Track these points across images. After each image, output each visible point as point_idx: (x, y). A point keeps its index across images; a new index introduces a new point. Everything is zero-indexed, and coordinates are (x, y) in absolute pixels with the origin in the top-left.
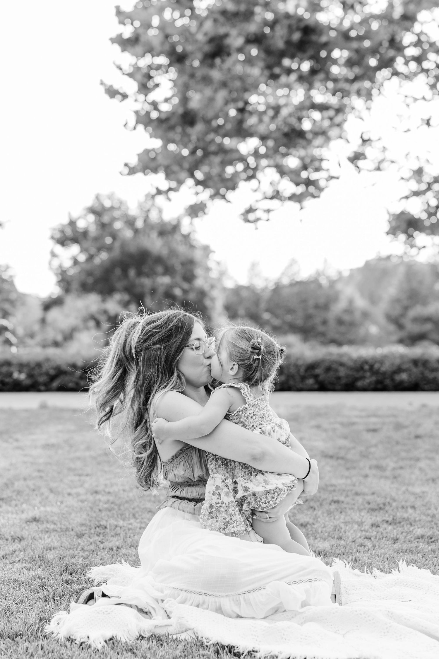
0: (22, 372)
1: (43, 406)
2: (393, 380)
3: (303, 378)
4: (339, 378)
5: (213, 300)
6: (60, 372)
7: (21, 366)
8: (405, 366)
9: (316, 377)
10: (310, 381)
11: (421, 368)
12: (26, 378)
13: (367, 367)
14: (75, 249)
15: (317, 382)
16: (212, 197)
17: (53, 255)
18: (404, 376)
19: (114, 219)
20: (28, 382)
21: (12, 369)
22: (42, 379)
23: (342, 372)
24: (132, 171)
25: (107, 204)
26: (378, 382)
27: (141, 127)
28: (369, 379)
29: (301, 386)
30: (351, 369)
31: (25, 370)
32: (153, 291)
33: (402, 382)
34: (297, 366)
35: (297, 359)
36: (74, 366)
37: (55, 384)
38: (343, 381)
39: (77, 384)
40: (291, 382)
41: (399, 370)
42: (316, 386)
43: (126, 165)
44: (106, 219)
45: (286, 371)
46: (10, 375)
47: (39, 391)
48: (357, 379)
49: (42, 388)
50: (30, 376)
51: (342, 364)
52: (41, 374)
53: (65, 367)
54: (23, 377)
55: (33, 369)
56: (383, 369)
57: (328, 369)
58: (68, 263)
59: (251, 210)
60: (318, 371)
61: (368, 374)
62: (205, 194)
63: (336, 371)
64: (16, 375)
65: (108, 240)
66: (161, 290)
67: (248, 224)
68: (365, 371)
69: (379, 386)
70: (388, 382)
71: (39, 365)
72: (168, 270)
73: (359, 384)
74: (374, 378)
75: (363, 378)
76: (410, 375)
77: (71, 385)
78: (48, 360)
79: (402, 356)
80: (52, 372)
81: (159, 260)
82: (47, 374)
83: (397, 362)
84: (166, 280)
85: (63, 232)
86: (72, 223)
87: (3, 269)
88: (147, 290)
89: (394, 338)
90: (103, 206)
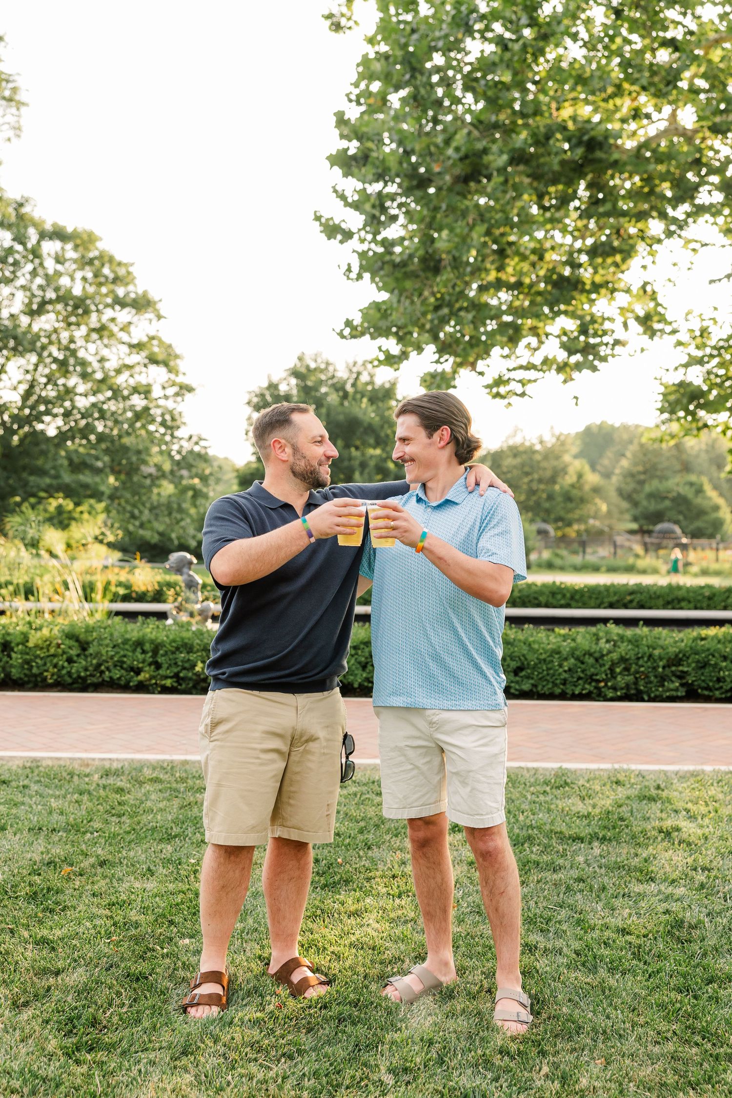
3: (661, 680)
9: (681, 677)
10: (674, 685)
15: (684, 685)
19: (321, 382)
24: (356, 332)
25: (313, 365)
27: (367, 276)
32: (363, 465)
38: (728, 685)
40: (642, 687)
42: (682, 693)
43: (348, 323)
44: (309, 383)
59: (500, 381)
60: (684, 667)
62: (448, 364)
64: (199, 667)
66: (372, 463)
81: (370, 429)
84: (378, 452)
85: (262, 395)
86: (273, 387)
87: (194, 439)
88: (356, 463)
89: (628, 516)
90: (308, 367)
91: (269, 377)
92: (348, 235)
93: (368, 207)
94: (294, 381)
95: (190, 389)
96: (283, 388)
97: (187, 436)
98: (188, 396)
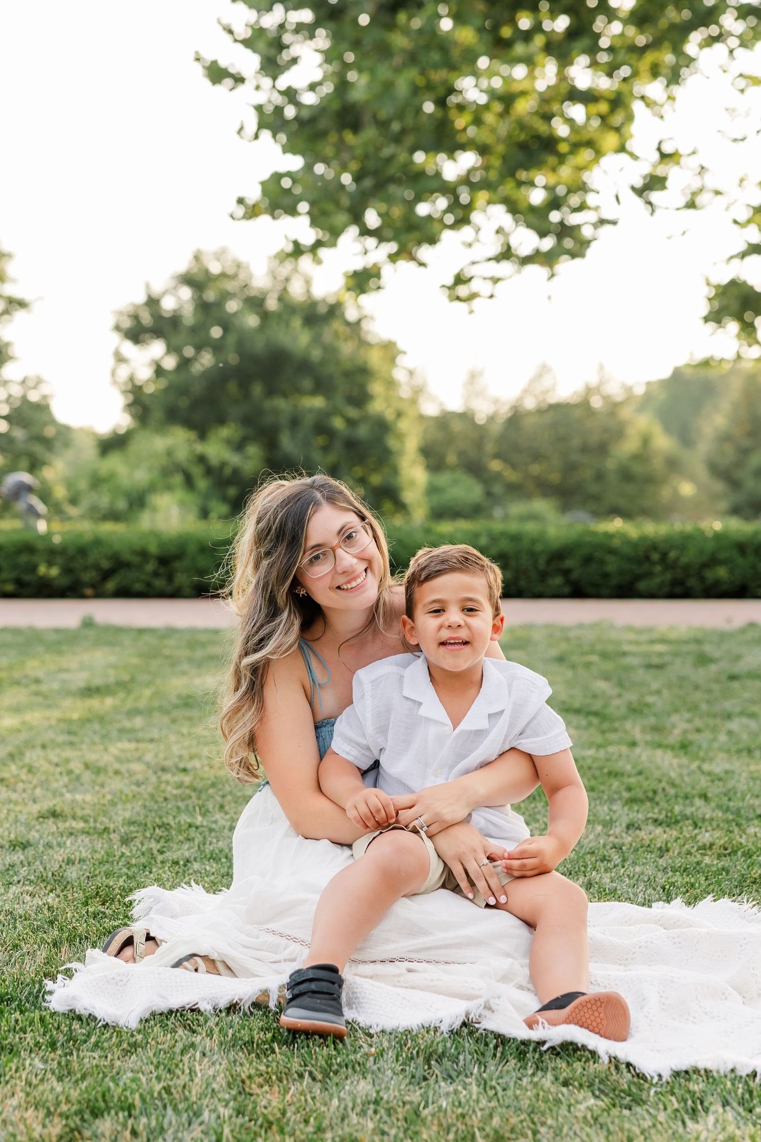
0: (55, 564)
1: (88, 623)
2: (702, 579)
3: (544, 576)
4: (606, 576)
5: (400, 437)
6: (118, 565)
7: (53, 554)
8: (723, 555)
9: (566, 573)
10: (557, 581)
11: (751, 558)
12: (60, 574)
13: (655, 556)
14: (157, 349)
15: (568, 582)
16: (393, 258)
17: (120, 359)
18: (722, 572)
19: (226, 296)
20: (65, 581)
21: (35, 559)
22: (88, 576)
23: (612, 565)
24: (252, 212)
25: (215, 268)
26: (675, 582)
27: (266, 134)
28: (660, 577)
29: (539, 588)
30: (629, 559)
31: (59, 560)
32: (295, 422)
33: (717, 582)
34: (532, 554)
35: (534, 542)
36: (144, 554)
37: (110, 585)
38: (614, 581)
39: (149, 584)
40: (523, 583)
41: (713, 561)
42: (566, 590)
43: (241, 201)
44: (210, 296)
45: (513, 563)
46: (33, 568)
47: (83, 596)
48: (638, 578)
49: (89, 591)
50: (67, 570)
51: (612, 551)
52: (86, 568)
53: (127, 556)
54: (54, 572)
55: (72, 558)
56: (684, 560)
57: (588, 560)
58: (144, 374)
59: (460, 280)
60: (569, 563)
61: (658, 569)
62: (380, 253)
63: (602, 562)
64: (42, 570)
65: (216, 332)
66: (308, 421)
67: (457, 304)
68: (653, 564)
69: (678, 590)
70: (692, 582)
71: (83, 551)
72: (322, 386)
73: (642, 586)
74: (668, 576)
75: (649, 575)
76: (731, 571)
77: (138, 587)
78: (98, 542)
79: (718, 537)
80: (106, 564)
81: (304, 366)
82: (97, 567)
83: (710, 547)
84: (317, 402)
85: (136, 317)
86: (153, 302)
87: (31, 384)
88: (284, 420)
89: (723, 505)
90: (207, 272)
91: (148, 286)
92: (239, 80)
93: (261, 45)
94: (186, 293)
95: (22, 304)
96: (168, 304)
97: (19, 377)
98: (19, 315)
